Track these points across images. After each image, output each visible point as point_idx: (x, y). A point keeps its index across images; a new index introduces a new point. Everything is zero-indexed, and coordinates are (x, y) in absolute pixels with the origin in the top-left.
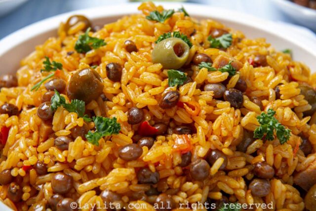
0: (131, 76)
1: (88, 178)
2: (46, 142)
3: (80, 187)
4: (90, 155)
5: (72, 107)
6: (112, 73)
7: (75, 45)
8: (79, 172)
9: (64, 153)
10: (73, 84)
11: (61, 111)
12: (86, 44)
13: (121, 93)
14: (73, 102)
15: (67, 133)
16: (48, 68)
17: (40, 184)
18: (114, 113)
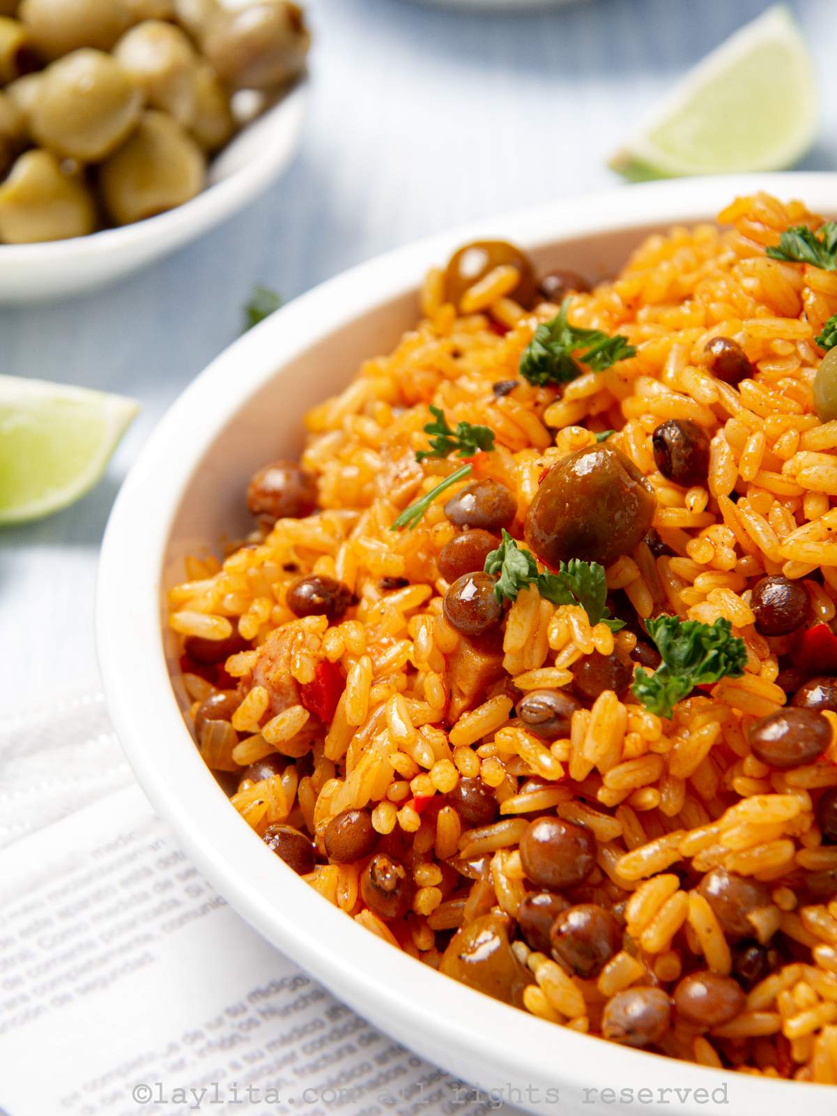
0: (756, 469)
1: (646, 832)
2: (482, 712)
3: (624, 866)
4: (647, 753)
5: (560, 586)
6: (679, 459)
7: (523, 360)
8: (610, 811)
9: (559, 747)
10: (552, 504)
11: (534, 604)
12: (562, 353)
13: (720, 527)
14: (566, 569)
15: (560, 678)
16: (444, 448)
17: (476, 858)
18: (703, 597)
